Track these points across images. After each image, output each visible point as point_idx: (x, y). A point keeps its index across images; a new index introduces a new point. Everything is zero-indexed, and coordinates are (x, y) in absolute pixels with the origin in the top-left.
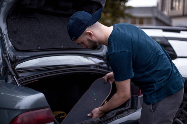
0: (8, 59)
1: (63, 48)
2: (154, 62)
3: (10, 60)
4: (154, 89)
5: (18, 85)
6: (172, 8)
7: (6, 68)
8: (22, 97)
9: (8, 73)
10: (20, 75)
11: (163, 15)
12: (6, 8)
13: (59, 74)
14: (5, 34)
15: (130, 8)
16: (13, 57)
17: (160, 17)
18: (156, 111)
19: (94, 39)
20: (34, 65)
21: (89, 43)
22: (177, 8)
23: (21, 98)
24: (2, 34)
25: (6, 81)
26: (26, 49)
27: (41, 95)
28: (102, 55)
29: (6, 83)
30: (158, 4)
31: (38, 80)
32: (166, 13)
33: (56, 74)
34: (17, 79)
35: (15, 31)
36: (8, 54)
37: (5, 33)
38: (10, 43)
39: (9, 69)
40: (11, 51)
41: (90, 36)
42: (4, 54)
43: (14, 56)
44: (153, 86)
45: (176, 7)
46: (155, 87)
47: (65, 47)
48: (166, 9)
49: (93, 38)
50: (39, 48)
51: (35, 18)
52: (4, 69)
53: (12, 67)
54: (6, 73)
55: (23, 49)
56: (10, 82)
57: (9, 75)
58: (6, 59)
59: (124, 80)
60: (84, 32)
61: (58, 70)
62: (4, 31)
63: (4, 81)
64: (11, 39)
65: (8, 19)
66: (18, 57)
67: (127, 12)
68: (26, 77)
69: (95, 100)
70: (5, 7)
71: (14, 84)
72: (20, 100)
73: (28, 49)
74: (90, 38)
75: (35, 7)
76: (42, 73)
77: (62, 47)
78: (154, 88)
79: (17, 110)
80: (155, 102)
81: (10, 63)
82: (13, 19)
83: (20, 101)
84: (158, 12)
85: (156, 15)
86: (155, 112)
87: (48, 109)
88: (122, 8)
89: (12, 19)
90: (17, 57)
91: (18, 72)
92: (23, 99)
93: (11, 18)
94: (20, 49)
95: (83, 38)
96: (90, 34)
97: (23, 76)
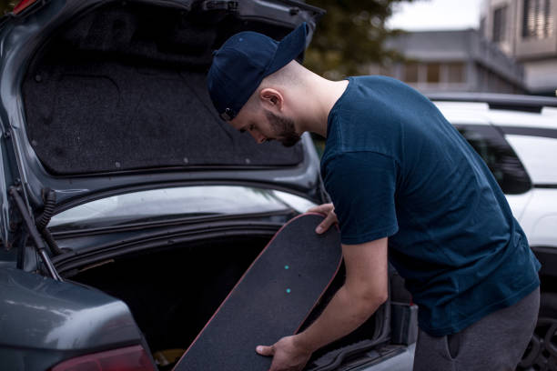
0: (25, 201)
1: (189, 165)
2: (459, 204)
3: (32, 204)
4: (452, 290)
5: (55, 277)
6: (526, 33)
7: (19, 228)
8: (66, 313)
9: (25, 241)
10: (61, 245)
11: (498, 54)
12: (19, 51)
13: (175, 241)
14: (15, 128)
15: (397, 33)
16: (39, 193)
17: (488, 60)
18: (459, 356)
19: (286, 112)
20: (103, 216)
21: (272, 125)
22: (540, 32)
23: (64, 315)
24: (7, 126)
25: (20, 266)
26: (79, 169)
27: (118, 307)
28: (305, 184)
29: (19, 271)
30: (483, 21)
31: (113, 261)
32: (506, 47)
33: (166, 242)
34: (51, 257)
35: (46, 117)
36: (26, 185)
37: (17, 125)
38: (32, 153)
39: (28, 231)
40: (33, 175)
41: (275, 103)
42: (14, 185)
43: (42, 193)
44: (449, 282)
45: (536, 30)
46: (456, 284)
47: (193, 162)
48: (507, 36)
49: (284, 109)
50: (118, 164)
51: (106, 77)
52: (12, 229)
53: (36, 224)
54: (18, 240)
55: (69, 170)
56: (30, 266)
57: (28, 245)
58: (19, 199)
59: (369, 241)
60: (257, 91)
61: (172, 231)
62: (14, 119)
63: (14, 264)
64: (34, 142)
65: (26, 82)
66: (55, 195)
67: (389, 45)
68: (79, 252)
69: (288, 291)
70: (17, 48)
71: (42, 274)
72: (60, 320)
73: (85, 169)
74: (273, 110)
75: (104, 47)
76: (125, 240)
77: (186, 160)
78: (453, 286)
79: (50, 351)
80: (457, 330)
81: (30, 212)
82: (41, 81)
83: (59, 325)
84: (484, 46)
85: (477, 53)
86: (456, 360)
87: (139, 348)
88: (373, 34)
89: (37, 82)
90: (51, 193)
91: (54, 236)
92: (69, 318)
93: (35, 79)
94: (61, 169)
95: (255, 111)
96: (275, 99)
97: (69, 250)
